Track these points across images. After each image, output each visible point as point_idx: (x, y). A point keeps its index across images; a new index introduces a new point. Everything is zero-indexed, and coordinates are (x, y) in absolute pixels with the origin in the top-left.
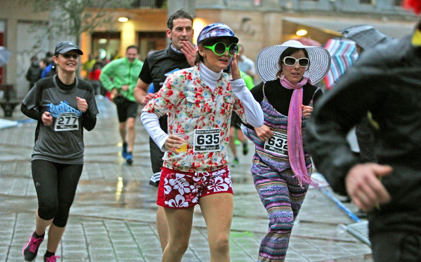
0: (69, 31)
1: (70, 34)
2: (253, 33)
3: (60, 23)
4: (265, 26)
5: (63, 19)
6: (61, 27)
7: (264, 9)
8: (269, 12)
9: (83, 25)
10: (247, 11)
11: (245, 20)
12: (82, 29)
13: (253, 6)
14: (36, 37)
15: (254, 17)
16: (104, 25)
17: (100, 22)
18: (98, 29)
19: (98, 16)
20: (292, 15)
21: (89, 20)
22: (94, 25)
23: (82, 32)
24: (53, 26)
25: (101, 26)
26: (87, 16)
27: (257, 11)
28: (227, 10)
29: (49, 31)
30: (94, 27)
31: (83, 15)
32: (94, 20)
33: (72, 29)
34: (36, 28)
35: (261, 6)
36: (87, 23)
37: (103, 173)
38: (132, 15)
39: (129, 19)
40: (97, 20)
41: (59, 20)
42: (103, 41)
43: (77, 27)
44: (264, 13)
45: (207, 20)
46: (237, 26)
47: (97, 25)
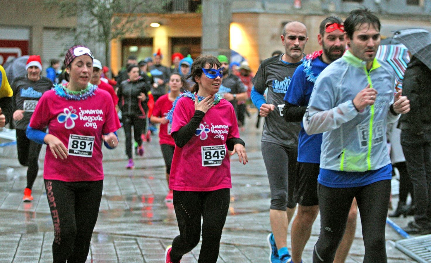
0: (97, 38)
1: (99, 41)
3: (87, 30)
5: (91, 26)
6: (89, 33)
7: (304, 12)
8: (310, 15)
9: (113, 31)
10: (286, 14)
12: (111, 36)
13: (293, 8)
14: (62, 45)
16: (134, 31)
17: (130, 28)
18: (127, 35)
19: (127, 22)
21: (119, 26)
22: (124, 31)
23: (111, 39)
24: (80, 33)
25: (132, 32)
26: (116, 22)
27: (297, 14)
28: (265, 13)
29: (76, 38)
30: (123, 34)
31: (112, 21)
32: (123, 26)
33: (100, 36)
34: (62, 35)
35: (301, 9)
36: (117, 29)
37: (135, 189)
38: (164, 21)
39: (161, 24)
40: (128, 25)
41: (87, 26)
42: (134, 49)
43: (106, 34)
44: (305, 16)
45: (243, 24)
46: (276, 30)
47: (127, 31)
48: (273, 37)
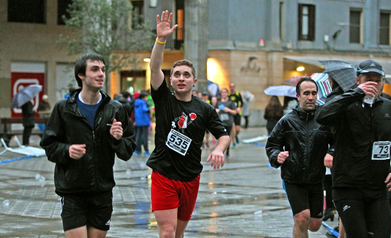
2: (259, 70)
4: (268, 64)
7: (267, 49)
8: (272, 51)
9: (112, 65)
10: (253, 51)
11: (251, 59)
12: (110, 69)
13: (259, 47)
14: (70, 77)
15: (259, 56)
16: (129, 65)
17: (125, 63)
18: (124, 69)
19: (124, 58)
20: (292, 54)
21: (117, 61)
22: (121, 65)
23: (110, 72)
25: (127, 66)
26: (114, 57)
27: (261, 51)
28: (236, 50)
30: (120, 67)
31: (111, 57)
32: (120, 62)
34: (70, 69)
35: (265, 46)
36: (114, 63)
40: (124, 61)
42: (130, 79)
44: (268, 52)
45: (218, 59)
46: (244, 64)
47: (123, 65)
48: (242, 69)
